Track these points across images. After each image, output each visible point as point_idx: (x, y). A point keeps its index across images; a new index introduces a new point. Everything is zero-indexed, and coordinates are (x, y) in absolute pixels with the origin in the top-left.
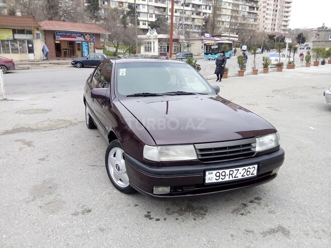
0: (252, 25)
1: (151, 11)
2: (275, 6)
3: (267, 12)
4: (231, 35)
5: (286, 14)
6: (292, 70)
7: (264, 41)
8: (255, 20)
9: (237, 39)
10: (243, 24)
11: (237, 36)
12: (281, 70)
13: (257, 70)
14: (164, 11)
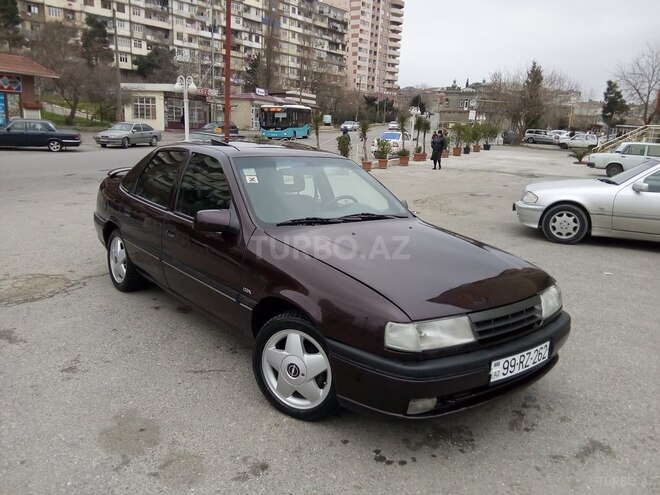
0: (336, 76)
1: (138, 34)
2: (373, 45)
3: (360, 54)
4: (303, 94)
5: (392, 61)
6: (421, 163)
7: (360, 109)
8: (341, 68)
9: (314, 102)
10: (322, 74)
11: (314, 96)
12: (406, 164)
13: (370, 163)
14: (166, 37)
